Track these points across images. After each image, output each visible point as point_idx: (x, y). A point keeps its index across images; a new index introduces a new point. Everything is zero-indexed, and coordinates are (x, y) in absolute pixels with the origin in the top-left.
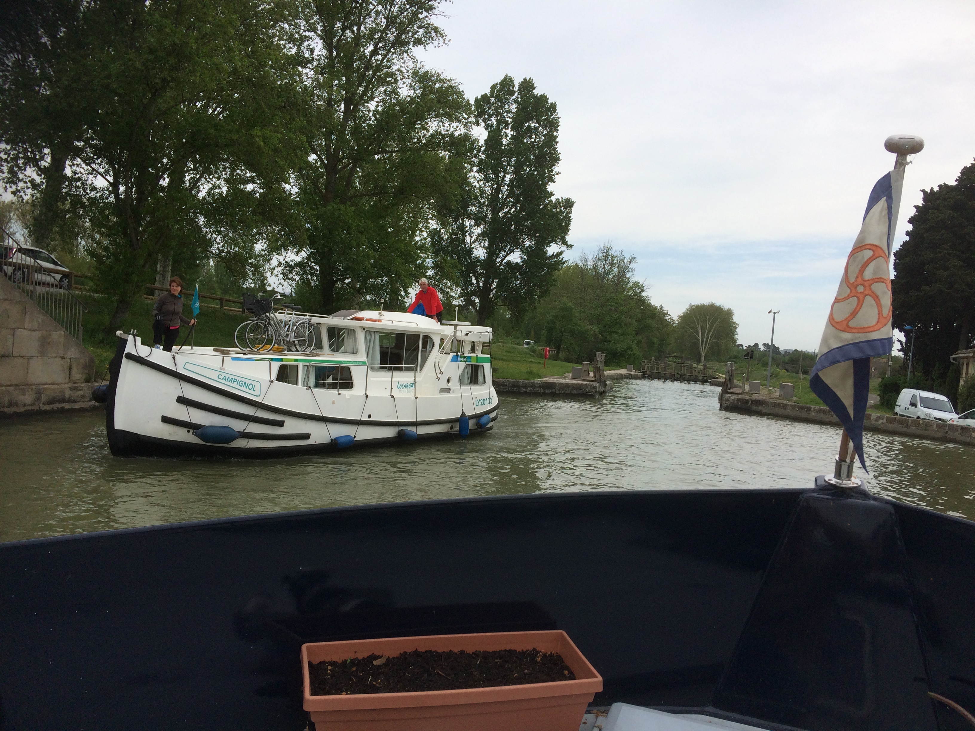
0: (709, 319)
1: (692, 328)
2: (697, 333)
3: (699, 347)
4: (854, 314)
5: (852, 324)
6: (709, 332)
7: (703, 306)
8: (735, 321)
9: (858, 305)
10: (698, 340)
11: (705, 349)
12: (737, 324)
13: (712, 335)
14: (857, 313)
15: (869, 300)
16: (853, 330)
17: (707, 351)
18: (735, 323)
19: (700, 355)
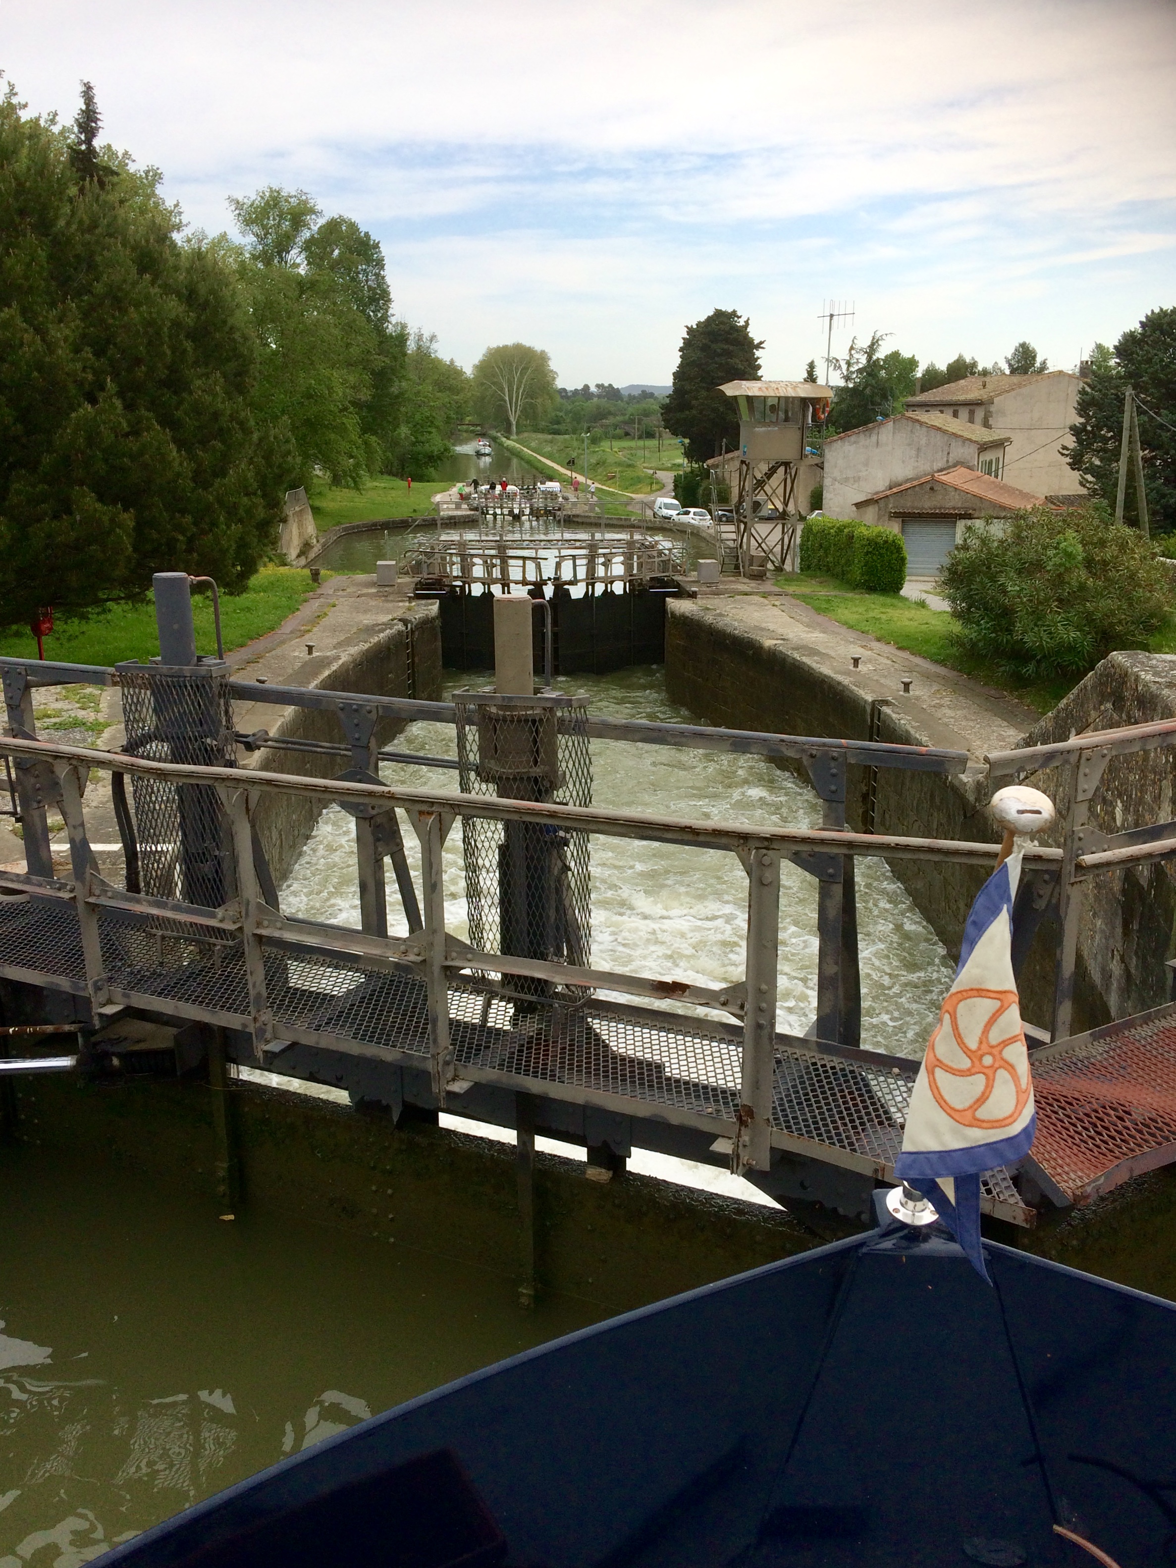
0: (517, 368)
1: (494, 383)
2: (502, 390)
3: (507, 411)
4: (982, 1100)
5: (982, 1113)
6: (518, 389)
7: (506, 347)
8: (551, 368)
9: (987, 1086)
10: (505, 401)
11: (516, 412)
12: (556, 373)
13: (524, 391)
14: (987, 1098)
15: (1002, 1074)
16: (985, 1125)
17: (519, 416)
18: (552, 371)
19: (509, 424)
